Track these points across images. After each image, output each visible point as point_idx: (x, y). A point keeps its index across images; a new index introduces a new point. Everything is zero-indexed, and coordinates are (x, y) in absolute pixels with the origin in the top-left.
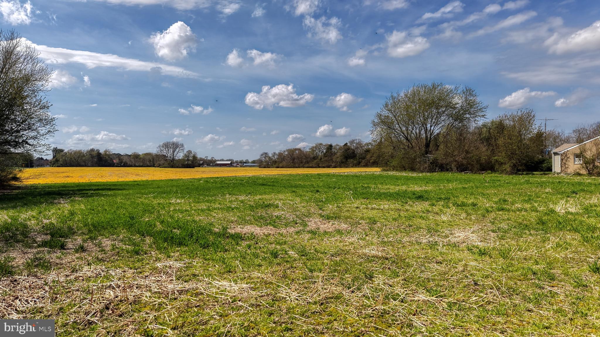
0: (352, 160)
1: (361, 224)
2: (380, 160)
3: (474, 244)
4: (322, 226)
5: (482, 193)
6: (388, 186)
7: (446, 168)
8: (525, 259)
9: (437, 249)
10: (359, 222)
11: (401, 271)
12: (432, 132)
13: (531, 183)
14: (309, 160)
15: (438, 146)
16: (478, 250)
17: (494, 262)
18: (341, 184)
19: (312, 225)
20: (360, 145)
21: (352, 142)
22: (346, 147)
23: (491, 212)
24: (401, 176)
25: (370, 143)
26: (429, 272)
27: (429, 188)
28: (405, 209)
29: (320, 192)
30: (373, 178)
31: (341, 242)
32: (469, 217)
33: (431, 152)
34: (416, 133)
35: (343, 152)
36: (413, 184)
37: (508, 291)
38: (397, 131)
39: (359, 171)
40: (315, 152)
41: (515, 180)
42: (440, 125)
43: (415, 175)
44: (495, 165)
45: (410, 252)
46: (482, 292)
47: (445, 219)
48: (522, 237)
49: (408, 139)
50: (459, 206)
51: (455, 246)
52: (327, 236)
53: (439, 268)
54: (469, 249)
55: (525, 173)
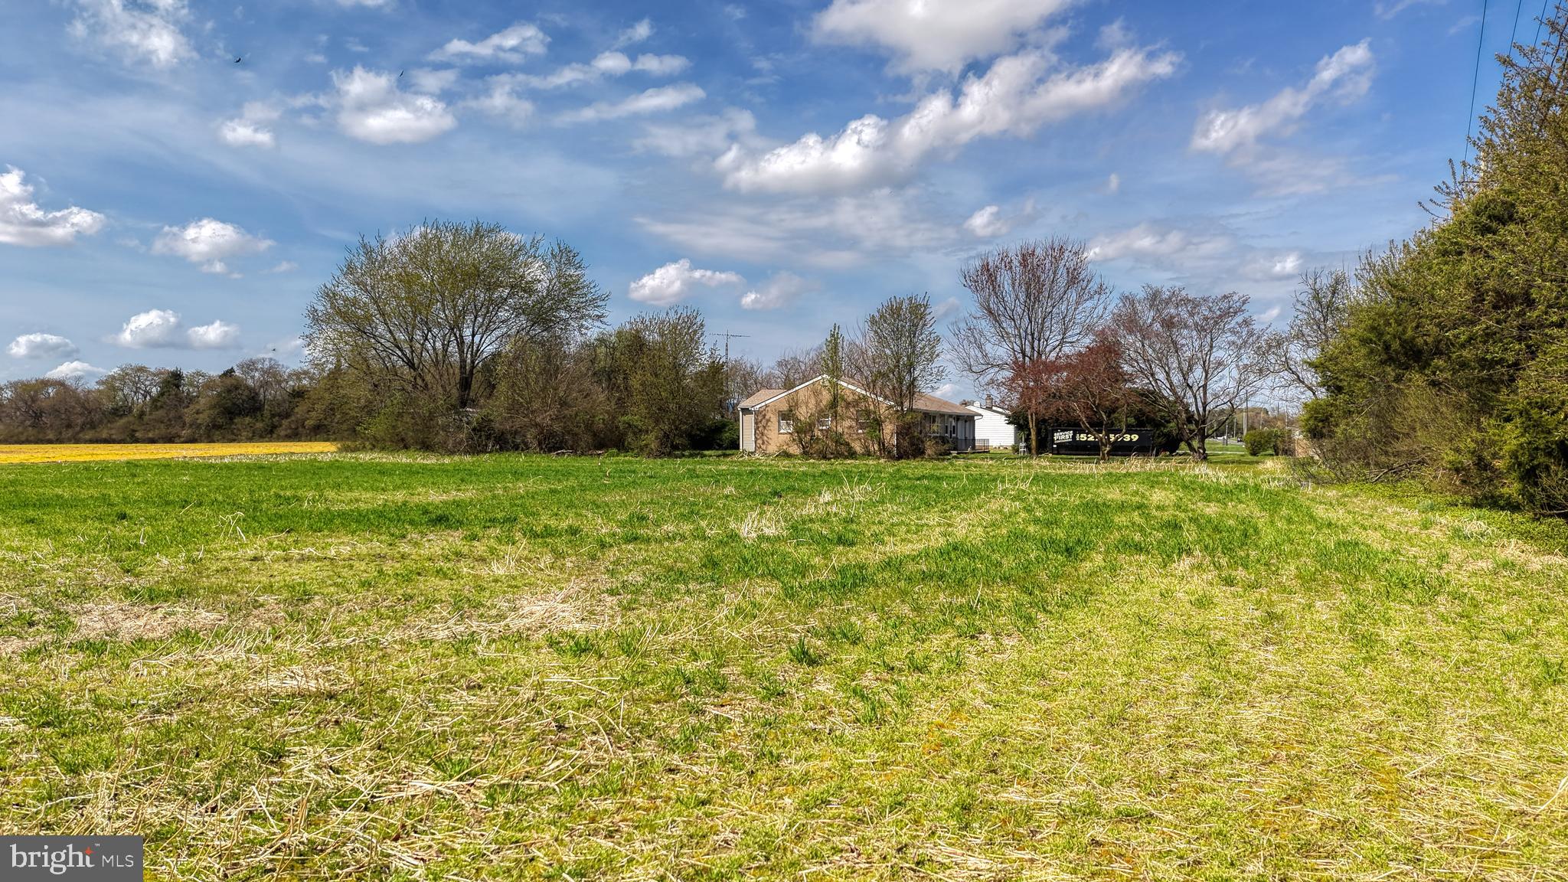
0: (248, 420)
1: (262, 605)
2: (336, 421)
3: (565, 629)
4: (128, 624)
5: (594, 503)
6: (356, 494)
7: (513, 442)
8: (673, 651)
9: (474, 653)
10: (256, 601)
11: (372, 723)
12: (478, 350)
13: (698, 477)
14: (97, 417)
15: (494, 387)
16: (572, 643)
17: (606, 667)
18: (210, 491)
19: (91, 624)
20: (274, 375)
21: (249, 366)
22: (229, 381)
23: (611, 546)
24: (394, 464)
25: (306, 373)
26: (447, 715)
27: (468, 493)
28: (399, 552)
29: (131, 518)
30: (314, 470)
31: (190, 665)
32: (559, 563)
33: (474, 403)
34: (434, 348)
35: (219, 395)
36: (424, 486)
37: (631, 733)
38: (382, 341)
39: (272, 450)
40: (120, 393)
41: (667, 468)
42: (498, 333)
43: (431, 460)
44: (625, 434)
45: (400, 669)
46: (572, 745)
47: (501, 572)
48: (670, 600)
49: (414, 364)
50: (538, 536)
51: (520, 638)
52: (143, 653)
53: (474, 700)
54: (553, 643)
55: (686, 453)
